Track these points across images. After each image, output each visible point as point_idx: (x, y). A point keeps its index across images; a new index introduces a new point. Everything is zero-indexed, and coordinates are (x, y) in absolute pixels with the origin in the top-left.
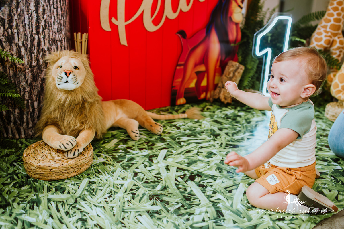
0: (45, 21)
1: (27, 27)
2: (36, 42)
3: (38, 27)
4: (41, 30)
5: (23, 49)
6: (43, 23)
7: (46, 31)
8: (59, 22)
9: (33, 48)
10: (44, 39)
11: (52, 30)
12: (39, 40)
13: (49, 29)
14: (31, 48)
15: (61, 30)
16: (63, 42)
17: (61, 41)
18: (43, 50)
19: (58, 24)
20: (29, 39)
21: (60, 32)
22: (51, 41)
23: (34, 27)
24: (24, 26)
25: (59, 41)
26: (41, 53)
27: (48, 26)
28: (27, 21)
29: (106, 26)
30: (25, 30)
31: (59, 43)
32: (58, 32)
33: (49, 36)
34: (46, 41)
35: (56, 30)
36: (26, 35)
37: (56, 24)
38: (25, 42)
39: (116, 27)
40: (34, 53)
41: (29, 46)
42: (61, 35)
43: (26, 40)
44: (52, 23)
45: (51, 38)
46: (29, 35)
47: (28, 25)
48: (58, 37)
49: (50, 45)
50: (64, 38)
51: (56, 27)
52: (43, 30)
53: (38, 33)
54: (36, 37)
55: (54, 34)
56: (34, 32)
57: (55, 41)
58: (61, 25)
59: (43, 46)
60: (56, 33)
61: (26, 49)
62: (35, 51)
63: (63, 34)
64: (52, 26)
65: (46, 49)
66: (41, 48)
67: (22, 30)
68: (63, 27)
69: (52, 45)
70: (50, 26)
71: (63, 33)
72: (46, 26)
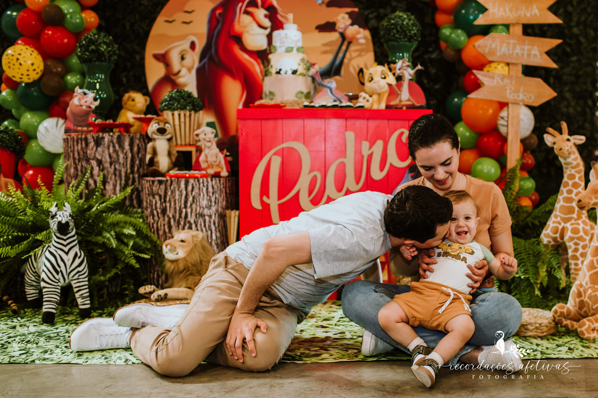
0: (194, 198)
1: (177, 201)
2: (183, 215)
3: (186, 202)
4: (189, 205)
5: (172, 221)
6: (191, 199)
7: (194, 206)
8: (208, 198)
9: (181, 220)
10: (191, 212)
11: (200, 205)
12: (186, 213)
13: (197, 204)
14: (179, 220)
15: (211, 206)
16: (213, 217)
17: (210, 216)
18: (189, 222)
19: (208, 200)
20: (178, 212)
21: (209, 207)
22: (198, 216)
23: (183, 202)
24: (175, 201)
25: (208, 216)
26: (188, 225)
27: (195, 201)
28: (177, 197)
29: (256, 204)
30: (175, 204)
31: (207, 218)
32: (206, 207)
33: (196, 211)
34: (193, 215)
35: (204, 206)
36: (175, 208)
37: (205, 200)
38: (174, 214)
39: (268, 205)
40: (180, 224)
41: (177, 218)
42: (211, 210)
43: (175, 212)
44: (201, 199)
45: (198, 212)
46: (178, 208)
47: (178, 200)
48: (206, 212)
49: (196, 218)
50: (215, 214)
51: (204, 203)
52: (191, 205)
53: (186, 207)
54: (184, 211)
55: (202, 209)
56: (183, 206)
57: (202, 215)
58: (211, 202)
59: (189, 218)
60: (204, 208)
61: (175, 220)
62: (182, 223)
63: (212, 210)
64: (199, 202)
65: (192, 221)
66: (187, 220)
67: (173, 204)
68: (213, 204)
69: (199, 218)
70: (198, 201)
71: (214, 209)
72: (193, 202)
